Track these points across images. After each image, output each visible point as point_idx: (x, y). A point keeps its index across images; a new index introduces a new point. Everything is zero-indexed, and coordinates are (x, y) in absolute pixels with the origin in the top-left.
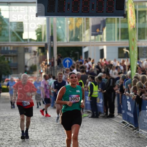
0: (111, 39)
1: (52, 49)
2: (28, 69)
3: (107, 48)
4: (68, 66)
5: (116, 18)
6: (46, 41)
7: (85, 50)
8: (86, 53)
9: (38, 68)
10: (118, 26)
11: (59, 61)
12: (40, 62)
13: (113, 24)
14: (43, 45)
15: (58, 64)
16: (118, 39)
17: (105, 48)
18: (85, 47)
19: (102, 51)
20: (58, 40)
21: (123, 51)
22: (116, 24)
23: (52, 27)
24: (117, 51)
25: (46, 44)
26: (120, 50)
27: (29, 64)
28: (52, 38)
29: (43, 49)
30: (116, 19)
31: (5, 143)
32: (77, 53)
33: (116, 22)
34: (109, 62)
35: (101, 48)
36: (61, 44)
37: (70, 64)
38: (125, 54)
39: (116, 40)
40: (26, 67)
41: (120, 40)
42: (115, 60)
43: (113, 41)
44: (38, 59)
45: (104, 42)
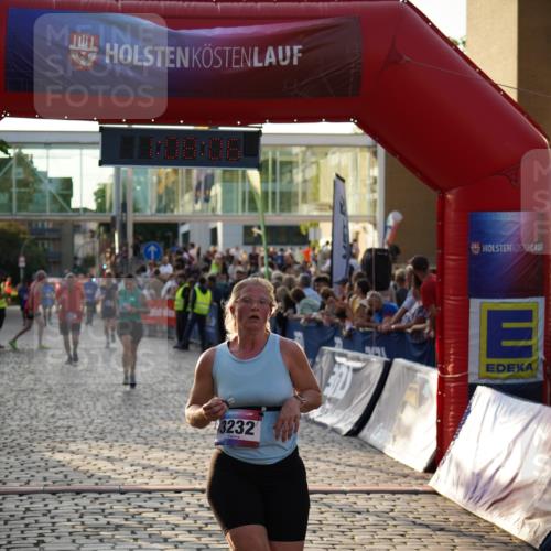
0: (232, 211)
1: (124, 227)
2: (79, 263)
3: (224, 226)
4: (153, 257)
5: (240, 170)
6: (114, 213)
7: (183, 229)
8: (186, 235)
9: (97, 261)
10: (243, 187)
11: (136, 249)
12: (102, 250)
13: (234, 184)
14: (108, 219)
15: (135, 253)
16: (244, 210)
17: (219, 226)
18: (183, 223)
19: (214, 231)
20: (136, 210)
21: (252, 233)
22: (240, 184)
23: (124, 188)
24: (241, 231)
25: (113, 218)
26: (248, 230)
27: (81, 254)
28: (124, 207)
29: (108, 227)
30: (240, 173)
31: (38, 397)
32: (170, 234)
33: (240, 179)
34: (228, 251)
35: (212, 226)
36: (140, 218)
37: (157, 254)
38: (256, 238)
39: (240, 213)
40: (76, 258)
41: (247, 213)
42: (237, 249)
43: (234, 214)
44: (97, 245)
45: (218, 216)
